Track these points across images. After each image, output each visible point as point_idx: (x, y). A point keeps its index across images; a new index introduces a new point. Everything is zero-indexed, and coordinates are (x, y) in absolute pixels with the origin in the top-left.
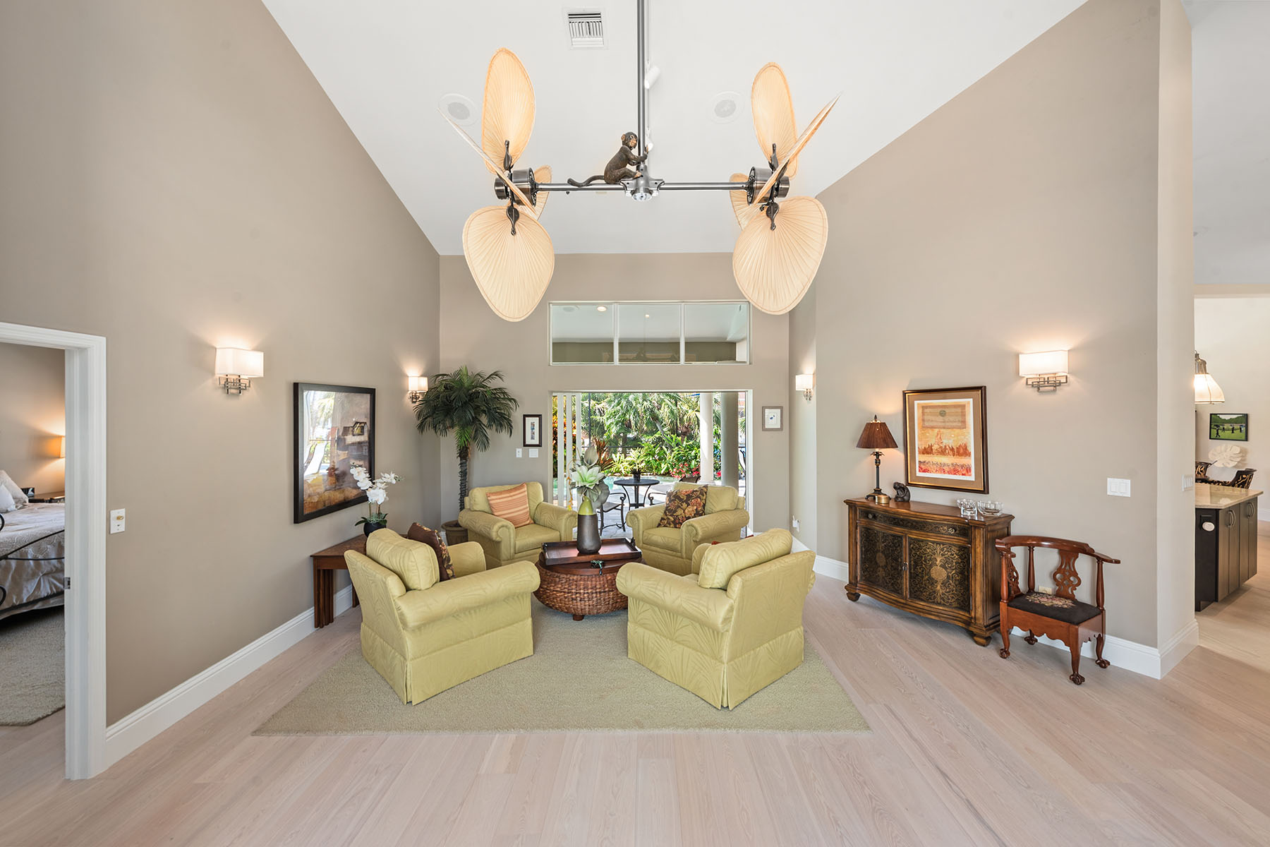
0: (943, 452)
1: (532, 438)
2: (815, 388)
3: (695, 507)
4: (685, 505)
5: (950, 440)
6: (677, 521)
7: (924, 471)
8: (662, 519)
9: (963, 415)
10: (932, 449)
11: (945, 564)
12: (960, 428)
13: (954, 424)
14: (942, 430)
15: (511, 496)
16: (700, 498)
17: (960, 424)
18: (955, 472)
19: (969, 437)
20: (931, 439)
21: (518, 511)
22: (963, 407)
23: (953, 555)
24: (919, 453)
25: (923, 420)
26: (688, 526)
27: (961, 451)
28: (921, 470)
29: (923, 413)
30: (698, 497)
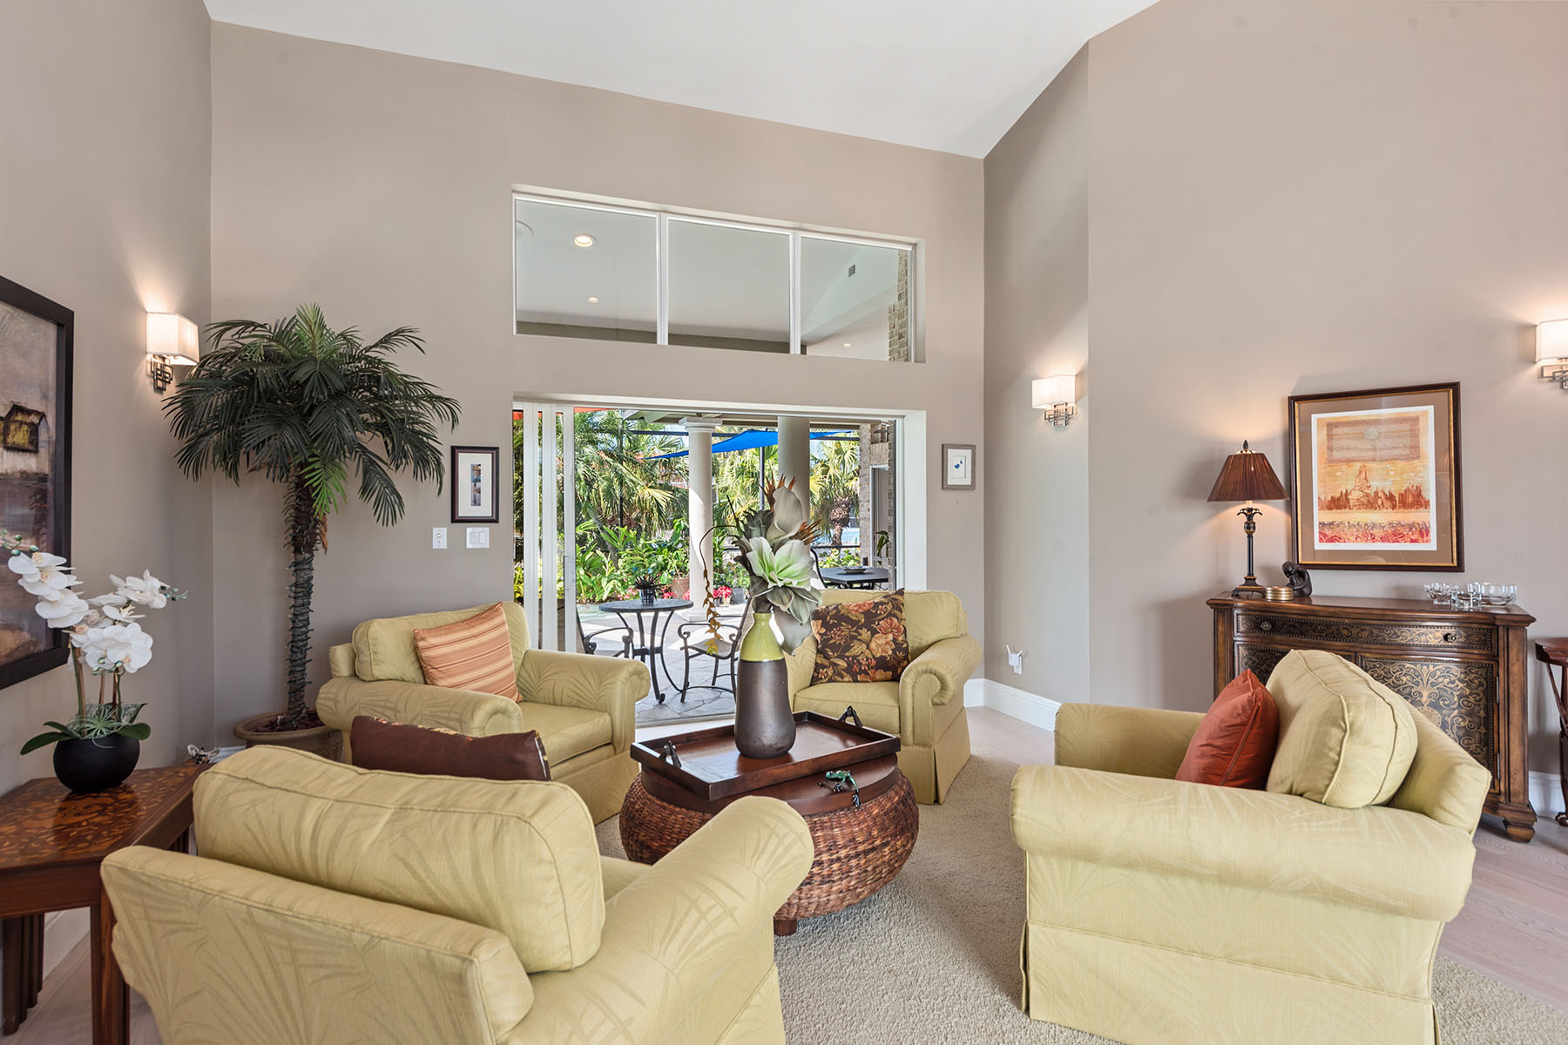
0: (1370, 503)
1: (476, 502)
2: (1086, 399)
3: (890, 637)
4: (865, 634)
5: (1385, 480)
6: (856, 668)
7: (1332, 540)
8: (818, 666)
9: (1415, 434)
10: (1348, 500)
11: (1438, 700)
12: (1407, 459)
13: (1396, 452)
14: (1370, 465)
15: (475, 636)
16: (895, 616)
17: (1407, 452)
18: (1396, 536)
19: (1427, 475)
20: (1347, 482)
21: (495, 672)
22: (1414, 420)
23: (1453, 682)
24: (1321, 508)
25: (1330, 449)
26: (920, 674)
27: (1410, 499)
28: (1325, 538)
29: (1330, 436)
30: (891, 615)
